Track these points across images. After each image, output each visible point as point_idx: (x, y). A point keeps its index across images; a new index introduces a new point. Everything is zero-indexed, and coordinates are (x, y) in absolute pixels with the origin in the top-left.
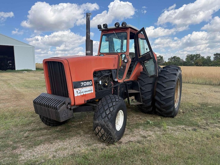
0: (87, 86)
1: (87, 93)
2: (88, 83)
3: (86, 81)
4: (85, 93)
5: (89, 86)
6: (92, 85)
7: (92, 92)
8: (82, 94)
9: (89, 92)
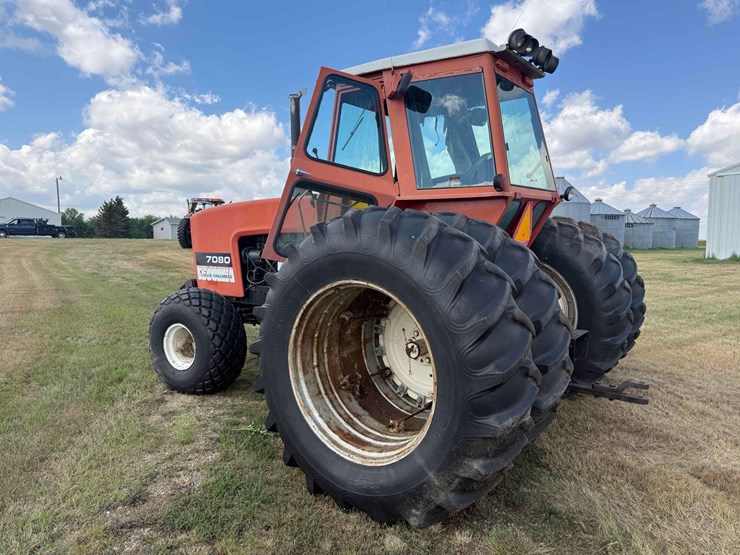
0: (218, 265)
1: (219, 280)
2: (221, 260)
3: (218, 255)
4: (215, 279)
5: (224, 265)
6: (230, 265)
7: (233, 280)
8: (209, 279)
9: (223, 280)
